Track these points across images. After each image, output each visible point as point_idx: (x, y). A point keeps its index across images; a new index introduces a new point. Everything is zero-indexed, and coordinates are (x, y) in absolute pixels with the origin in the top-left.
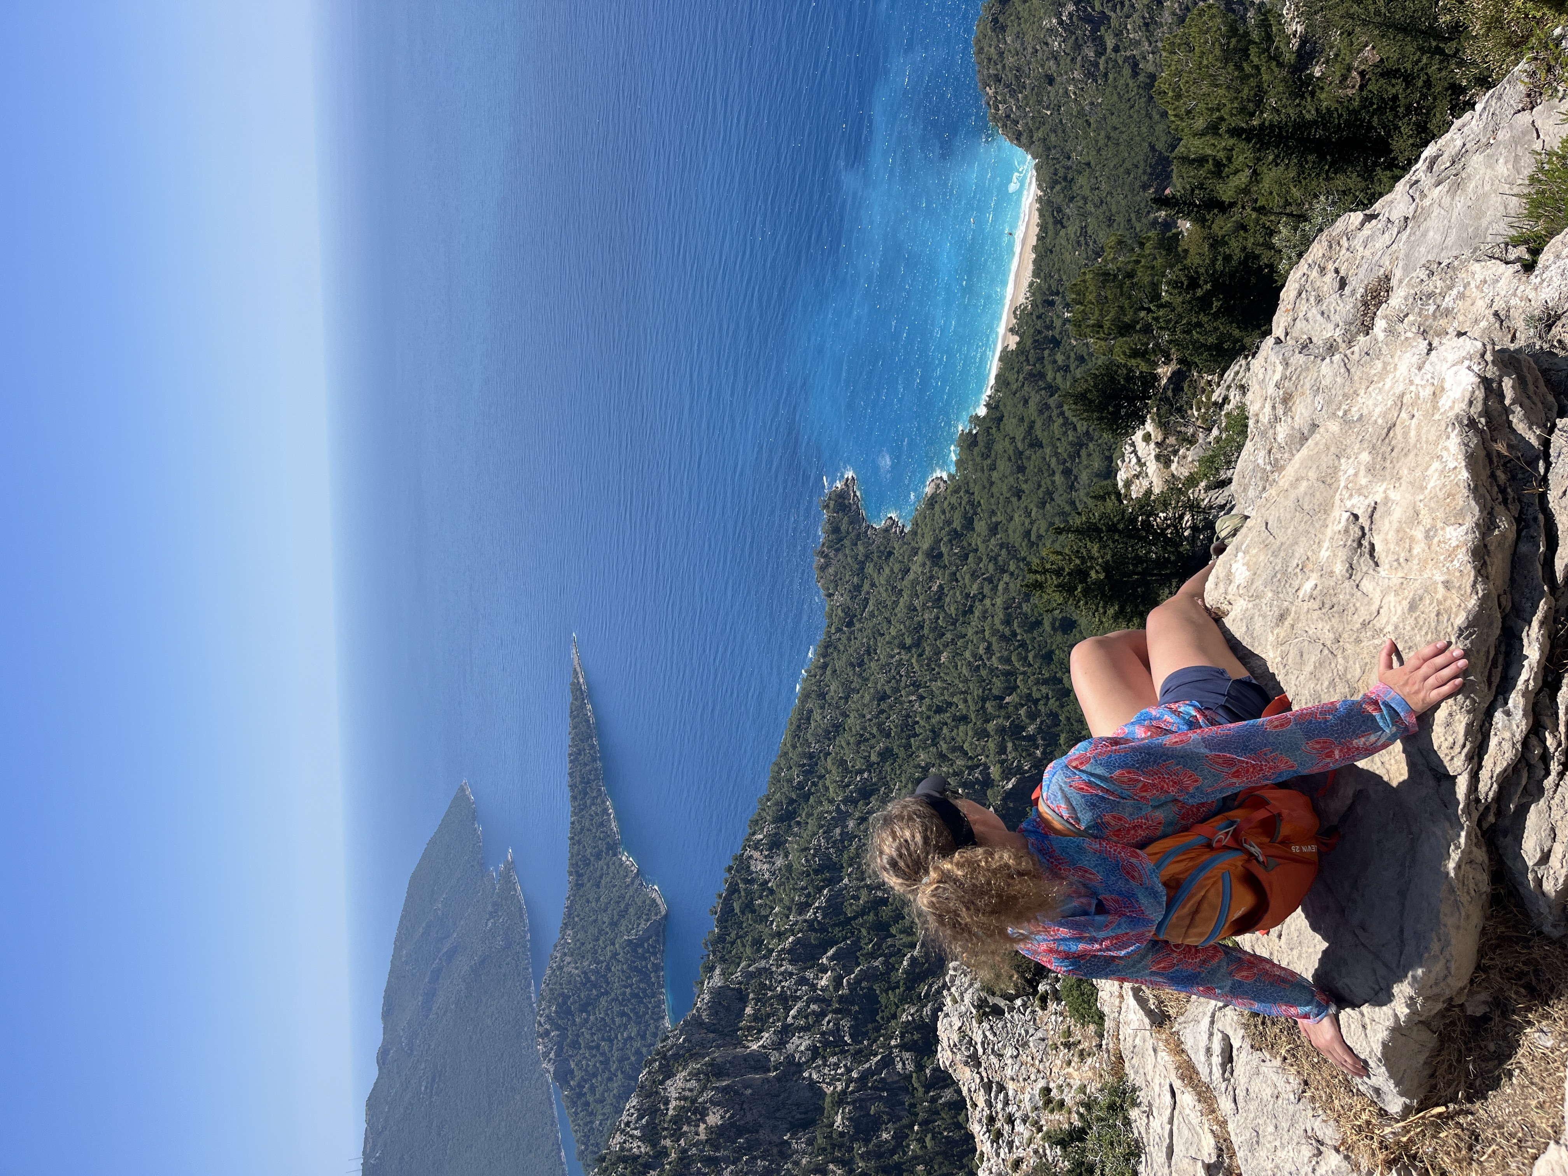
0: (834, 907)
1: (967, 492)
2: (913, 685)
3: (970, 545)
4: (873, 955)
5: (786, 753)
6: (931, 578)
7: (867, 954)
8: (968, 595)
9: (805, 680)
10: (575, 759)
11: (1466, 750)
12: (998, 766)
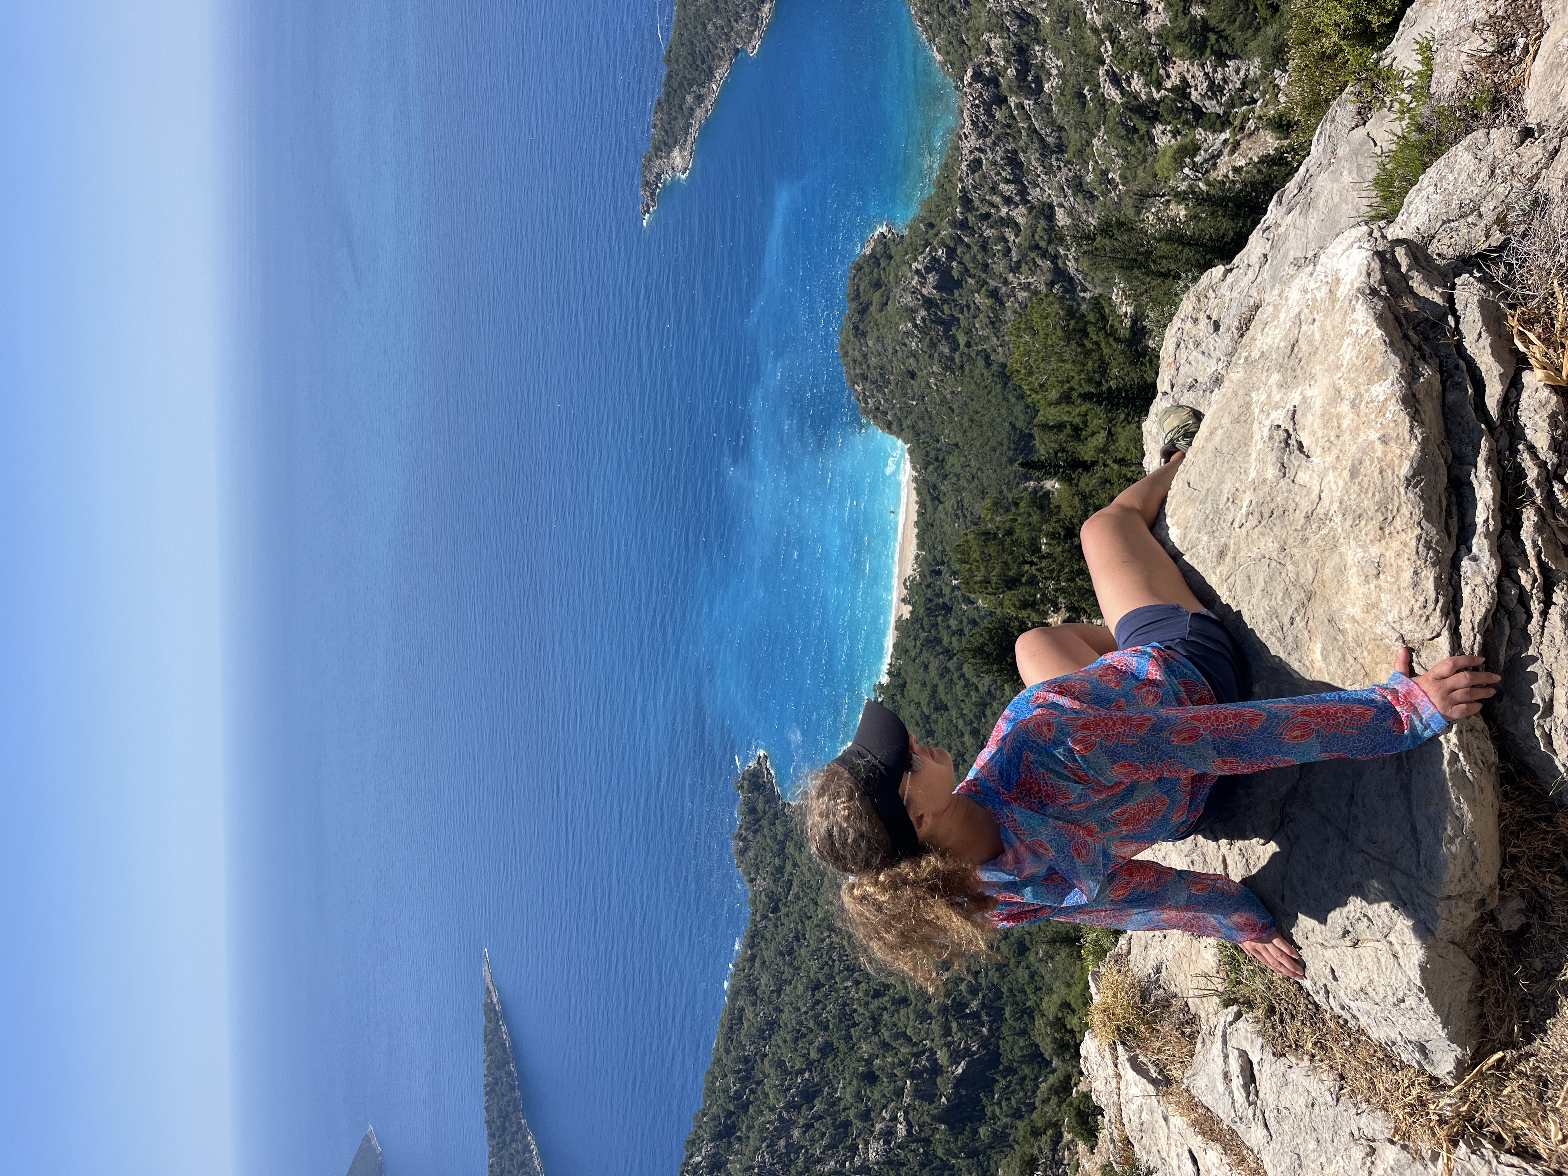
2: (847, 969)
5: (720, 1060)
9: (733, 976)
10: (491, 1090)
11: (1440, 605)
12: (945, 1049)
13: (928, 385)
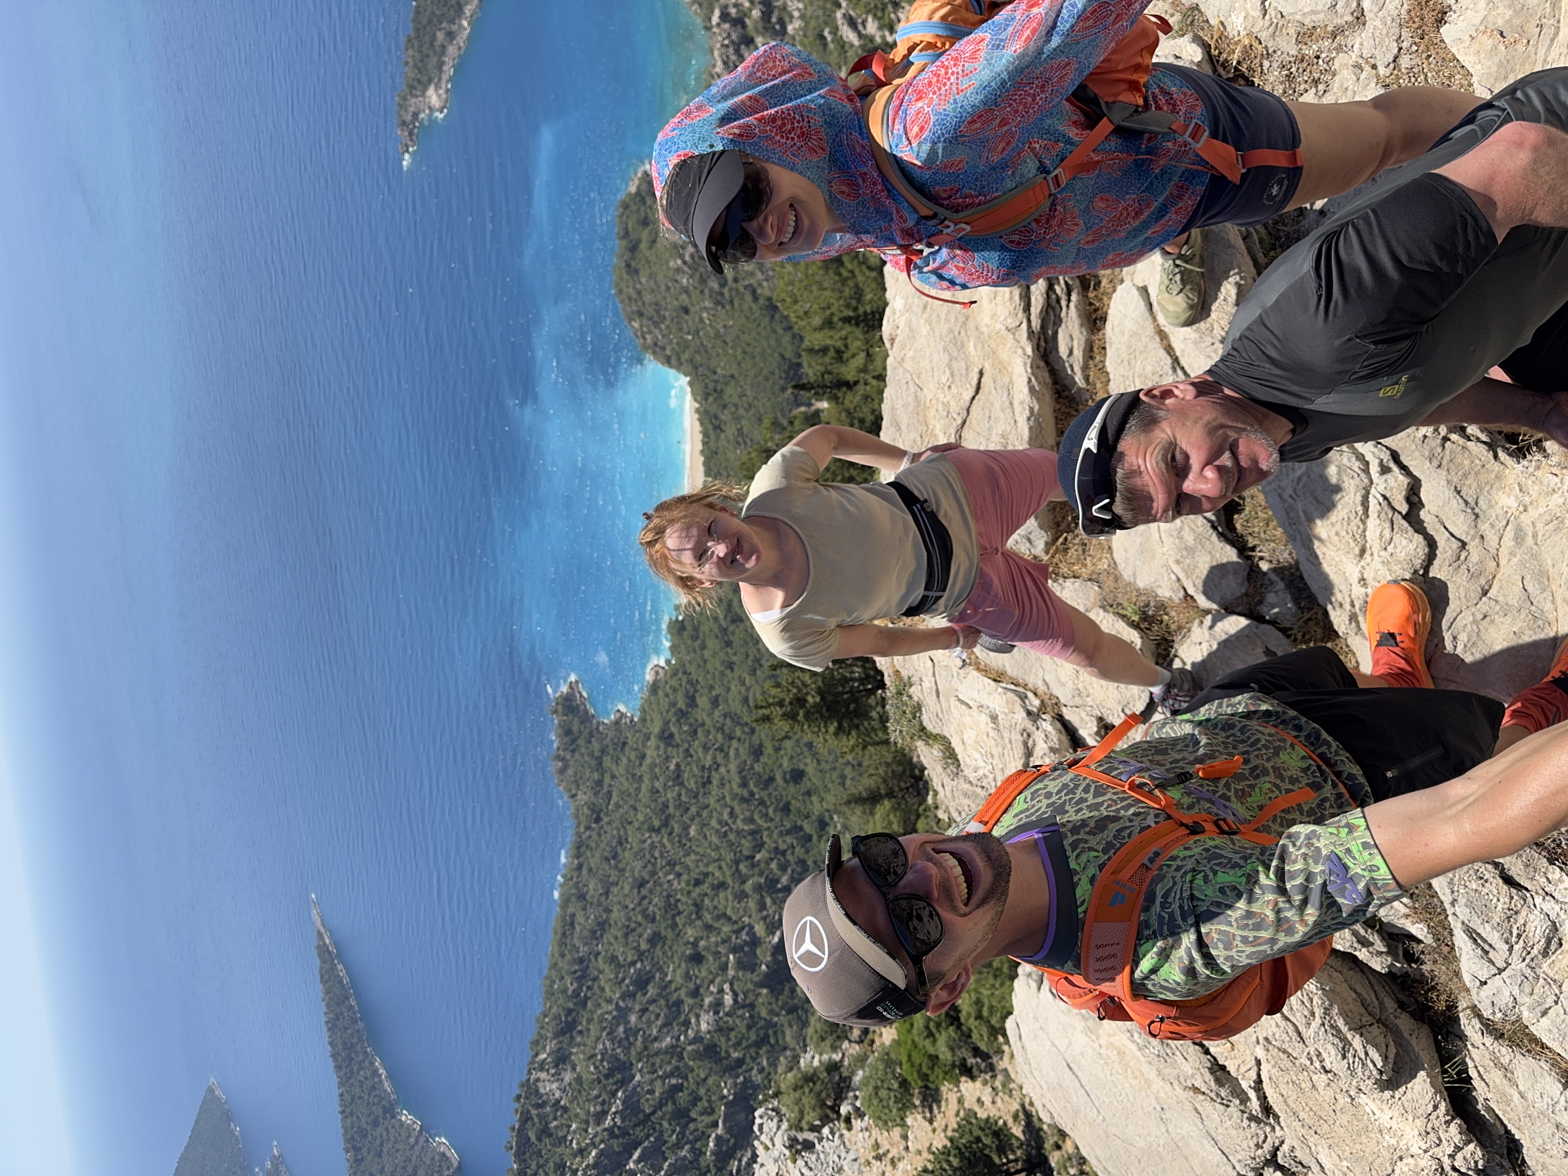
0: (631, 1107)
1: (685, 673)
2: (669, 864)
3: (696, 720)
4: (678, 1146)
5: (555, 964)
6: (667, 759)
7: (673, 1145)
8: (703, 767)
9: (562, 886)
10: (333, 1026)
12: (762, 923)
13: (701, 319)
